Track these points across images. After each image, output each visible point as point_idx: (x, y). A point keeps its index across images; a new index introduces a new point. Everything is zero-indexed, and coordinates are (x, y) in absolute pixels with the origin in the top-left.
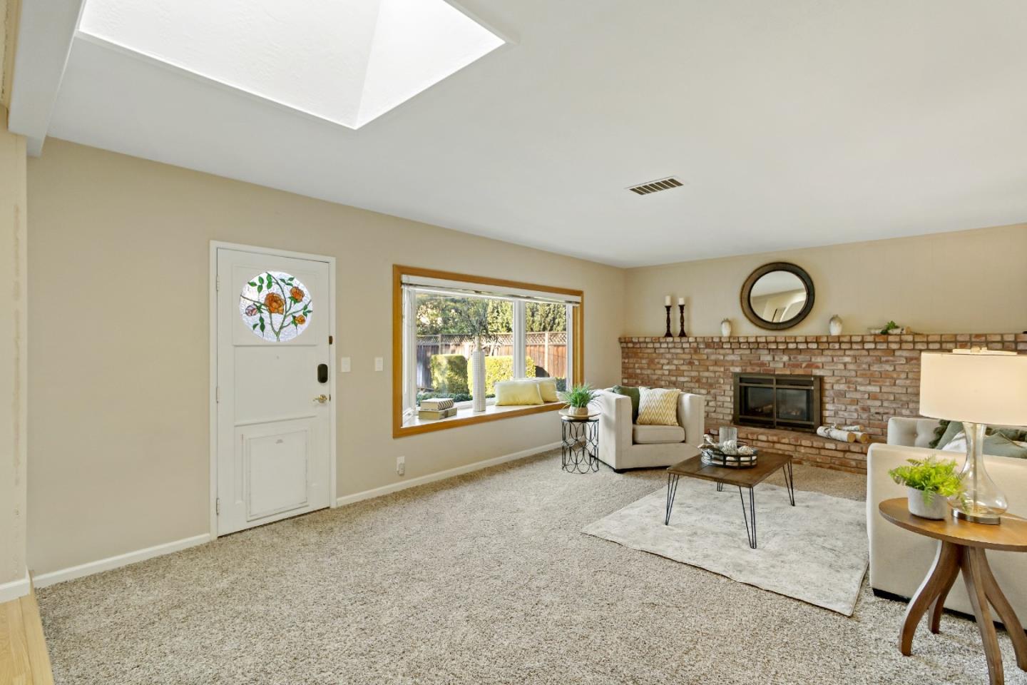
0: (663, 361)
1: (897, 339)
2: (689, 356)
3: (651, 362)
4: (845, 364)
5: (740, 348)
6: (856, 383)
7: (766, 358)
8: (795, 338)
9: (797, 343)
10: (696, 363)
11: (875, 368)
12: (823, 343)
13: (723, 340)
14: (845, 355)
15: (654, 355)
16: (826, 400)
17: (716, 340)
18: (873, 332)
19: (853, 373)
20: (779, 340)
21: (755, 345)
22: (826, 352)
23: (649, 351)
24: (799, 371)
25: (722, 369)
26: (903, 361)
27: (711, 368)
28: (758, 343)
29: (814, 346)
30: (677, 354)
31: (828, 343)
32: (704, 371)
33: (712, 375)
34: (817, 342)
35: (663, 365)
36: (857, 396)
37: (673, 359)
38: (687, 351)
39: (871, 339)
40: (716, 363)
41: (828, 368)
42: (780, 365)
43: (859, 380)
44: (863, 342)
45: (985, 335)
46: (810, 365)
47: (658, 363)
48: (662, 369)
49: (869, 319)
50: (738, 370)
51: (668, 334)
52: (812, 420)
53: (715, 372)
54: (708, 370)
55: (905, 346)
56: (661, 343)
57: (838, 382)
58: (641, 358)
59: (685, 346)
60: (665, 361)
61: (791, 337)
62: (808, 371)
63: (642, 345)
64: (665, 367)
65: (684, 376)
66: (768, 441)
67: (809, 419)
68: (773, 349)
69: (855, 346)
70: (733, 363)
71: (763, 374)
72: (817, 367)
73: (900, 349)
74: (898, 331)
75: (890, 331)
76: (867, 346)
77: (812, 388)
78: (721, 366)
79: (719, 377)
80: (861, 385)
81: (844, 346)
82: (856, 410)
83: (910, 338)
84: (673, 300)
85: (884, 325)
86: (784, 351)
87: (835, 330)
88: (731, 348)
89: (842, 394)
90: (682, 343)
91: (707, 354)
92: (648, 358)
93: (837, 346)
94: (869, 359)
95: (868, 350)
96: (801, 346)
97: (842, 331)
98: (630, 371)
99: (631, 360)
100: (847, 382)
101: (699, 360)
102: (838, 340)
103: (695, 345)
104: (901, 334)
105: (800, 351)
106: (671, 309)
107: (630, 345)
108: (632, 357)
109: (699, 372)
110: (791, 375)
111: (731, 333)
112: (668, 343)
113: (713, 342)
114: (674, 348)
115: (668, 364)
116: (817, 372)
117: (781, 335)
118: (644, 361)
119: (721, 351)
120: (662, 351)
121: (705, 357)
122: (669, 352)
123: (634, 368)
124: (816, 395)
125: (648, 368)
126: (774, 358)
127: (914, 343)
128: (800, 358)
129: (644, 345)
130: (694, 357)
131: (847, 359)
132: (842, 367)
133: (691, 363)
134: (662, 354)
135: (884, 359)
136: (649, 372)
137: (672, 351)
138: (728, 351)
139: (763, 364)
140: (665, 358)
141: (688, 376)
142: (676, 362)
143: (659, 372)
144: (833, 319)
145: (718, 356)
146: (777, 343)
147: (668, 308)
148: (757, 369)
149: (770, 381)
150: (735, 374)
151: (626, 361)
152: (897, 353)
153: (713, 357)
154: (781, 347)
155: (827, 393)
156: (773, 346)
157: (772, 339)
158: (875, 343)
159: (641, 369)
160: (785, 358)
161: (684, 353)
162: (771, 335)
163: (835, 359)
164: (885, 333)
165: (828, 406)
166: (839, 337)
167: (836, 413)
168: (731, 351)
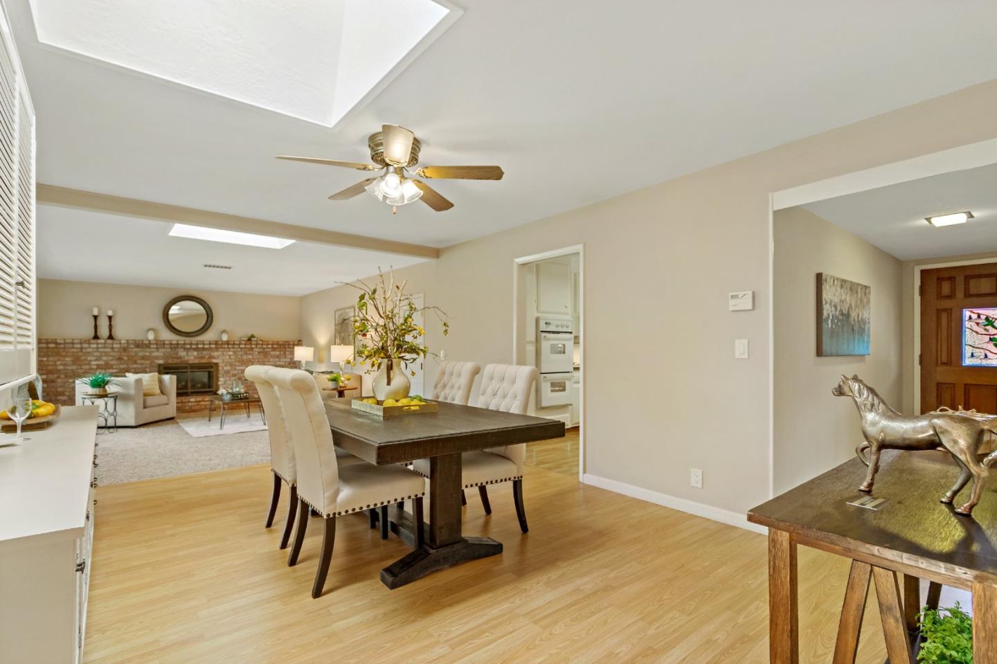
0: (89, 358)
1: (255, 343)
2: (119, 354)
3: (77, 360)
4: (230, 356)
5: (164, 347)
6: (235, 365)
7: (182, 353)
8: (203, 341)
9: (204, 344)
10: (125, 358)
11: (245, 357)
12: (218, 344)
13: (152, 342)
14: (229, 351)
15: (81, 354)
16: (220, 375)
17: (147, 342)
18: (243, 339)
19: (234, 360)
20: (193, 342)
21: (174, 346)
22: (220, 350)
23: (75, 350)
24: (204, 361)
25: (148, 362)
26: (257, 353)
27: (139, 362)
28: (178, 344)
29: (214, 346)
30: (105, 352)
31: (222, 344)
32: (131, 364)
33: (140, 366)
34: (216, 344)
35: (91, 361)
36: (236, 372)
37: (102, 356)
38: (115, 350)
39: (244, 342)
40: (143, 358)
41: (221, 359)
42: (191, 357)
43: (237, 364)
44: (240, 344)
45: (288, 342)
46: (211, 357)
47: (86, 360)
48: (89, 364)
49: (241, 332)
50: (161, 362)
51: (96, 337)
52: (212, 388)
53: (142, 364)
54: (136, 363)
55: (258, 346)
56: (90, 343)
57: (226, 365)
58: (66, 356)
59: (115, 346)
60: (93, 358)
61: (200, 341)
62: (209, 360)
63: (67, 346)
64: (93, 363)
65: (112, 368)
66: (196, 401)
67: (209, 387)
68: (187, 349)
69: (235, 346)
70: (157, 358)
71: (181, 364)
72: (215, 358)
73: (256, 348)
74: (254, 339)
75: (252, 339)
76: (241, 346)
77: (210, 370)
78: (148, 360)
79: (146, 367)
80: (238, 366)
81: (230, 346)
82: (235, 380)
83: (261, 342)
84: (99, 311)
85: (250, 335)
86: (194, 349)
87: (225, 338)
88: (157, 348)
89: (227, 372)
90: (113, 344)
91: (136, 352)
92: (72, 356)
93: (226, 346)
94: (241, 353)
95: (241, 348)
96: (206, 346)
97: (229, 337)
98: (50, 368)
99: (51, 359)
100: (231, 365)
101: (128, 356)
102: (228, 343)
103: (126, 345)
104: (257, 341)
105: (204, 349)
106: (98, 318)
107: (52, 345)
108: (52, 356)
109: (128, 364)
110: (199, 363)
111: (155, 337)
112: (97, 344)
113: (143, 343)
114: (104, 347)
115: (96, 360)
116: (215, 361)
117: (194, 340)
118: (68, 359)
119: (148, 350)
120: (89, 350)
121: (133, 354)
122: (98, 352)
123: (55, 365)
124: (214, 373)
125: (73, 364)
126: (188, 354)
127: (262, 344)
128: (204, 353)
129: (71, 346)
130: (123, 354)
131: (231, 353)
132: (228, 357)
133: (120, 359)
134: (89, 352)
135: (248, 352)
136: (74, 367)
137: (101, 350)
138: (153, 350)
139: (180, 358)
140: (93, 356)
141: (116, 369)
142: (104, 358)
143: (87, 367)
144: (224, 331)
145: (145, 353)
146: (191, 344)
147: (96, 317)
148: (176, 361)
149: (186, 368)
150: (160, 365)
151: (45, 359)
152: (254, 350)
153: (141, 354)
154: (194, 347)
155: (220, 372)
156: (189, 346)
157: (189, 342)
158: (245, 344)
159: (64, 365)
160: (195, 353)
161: (113, 351)
162: (181, 339)
163: (225, 353)
164: (249, 340)
165: (221, 379)
166: (228, 341)
167: (225, 382)
168: (156, 350)
